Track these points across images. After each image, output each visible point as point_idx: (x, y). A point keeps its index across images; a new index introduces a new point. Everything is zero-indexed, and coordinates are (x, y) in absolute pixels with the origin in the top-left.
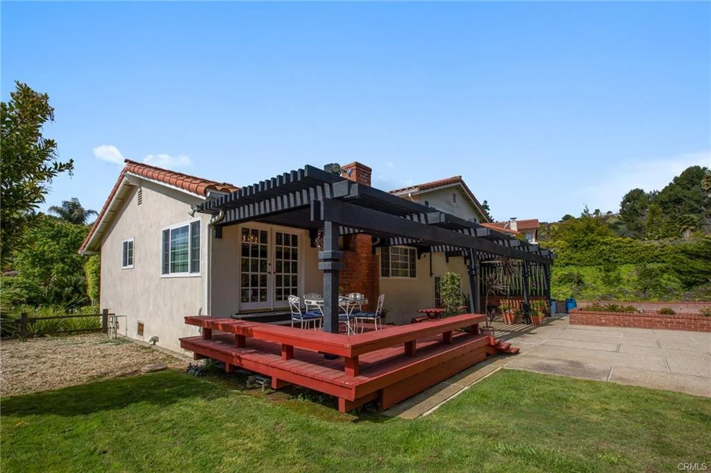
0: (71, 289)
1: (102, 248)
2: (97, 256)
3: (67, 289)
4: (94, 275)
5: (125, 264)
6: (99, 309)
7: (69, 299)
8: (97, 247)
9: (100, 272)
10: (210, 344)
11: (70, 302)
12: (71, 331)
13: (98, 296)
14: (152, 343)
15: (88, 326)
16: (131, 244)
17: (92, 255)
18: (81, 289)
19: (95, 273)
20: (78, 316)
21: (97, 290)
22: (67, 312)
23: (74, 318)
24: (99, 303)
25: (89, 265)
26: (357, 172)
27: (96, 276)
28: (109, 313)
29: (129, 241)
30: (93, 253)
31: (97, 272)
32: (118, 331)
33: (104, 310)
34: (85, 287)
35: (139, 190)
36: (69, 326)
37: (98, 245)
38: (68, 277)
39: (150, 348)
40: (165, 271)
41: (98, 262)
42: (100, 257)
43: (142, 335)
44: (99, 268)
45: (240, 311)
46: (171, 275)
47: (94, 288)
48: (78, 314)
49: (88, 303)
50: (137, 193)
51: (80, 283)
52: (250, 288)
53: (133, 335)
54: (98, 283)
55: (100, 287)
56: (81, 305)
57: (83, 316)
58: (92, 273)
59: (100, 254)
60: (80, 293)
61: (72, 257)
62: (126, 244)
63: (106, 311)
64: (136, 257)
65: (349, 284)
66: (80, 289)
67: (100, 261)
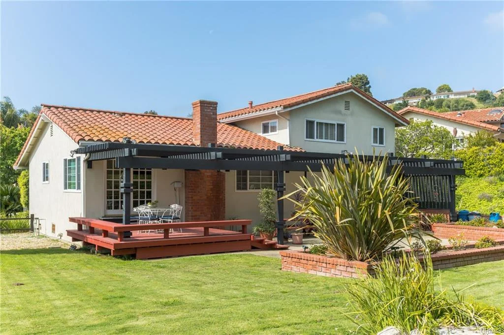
0: (8, 197)
1: (30, 165)
2: (27, 171)
3: (5, 197)
4: (25, 186)
5: (44, 180)
6: (28, 214)
7: (6, 206)
8: (26, 164)
9: (28, 184)
10: (80, 233)
11: (8, 209)
12: (10, 230)
13: (27, 204)
14: (59, 237)
15: (21, 227)
16: (47, 164)
17: (23, 170)
18: (16, 197)
19: (25, 185)
20: (15, 219)
21: (27, 199)
22: (7, 215)
23: (12, 221)
24: (29, 210)
25: (21, 178)
26: (201, 108)
27: (27, 187)
28: (35, 217)
29: (46, 163)
30: (24, 168)
31: (27, 184)
32: (40, 231)
33: (31, 215)
34: (19, 196)
35: (51, 125)
36: (9, 226)
37: (27, 162)
38: (6, 186)
39: (57, 240)
40: (66, 188)
41: (27, 176)
42: (29, 172)
43: (54, 233)
44: (28, 181)
45: (105, 215)
46: (68, 190)
47: (25, 197)
48: (15, 217)
49: (21, 210)
50: (50, 128)
51: (15, 191)
52: (113, 200)
53: (49, 233)
54: (27, 194)
55: (29, 197)
56: (16, 211)
57: (18, 219)
58: (23, 185)
59: (28, 169)
60: (15, 201)
61: (7, 163)
62: (44, 164)
63: (32, 215)
64: (50, 175)
65: (192, 197)
66: (14, 196)
67: (28, 175)
